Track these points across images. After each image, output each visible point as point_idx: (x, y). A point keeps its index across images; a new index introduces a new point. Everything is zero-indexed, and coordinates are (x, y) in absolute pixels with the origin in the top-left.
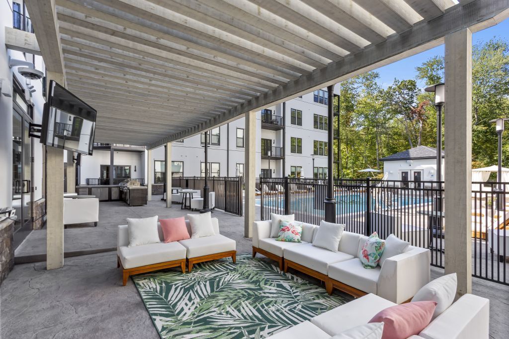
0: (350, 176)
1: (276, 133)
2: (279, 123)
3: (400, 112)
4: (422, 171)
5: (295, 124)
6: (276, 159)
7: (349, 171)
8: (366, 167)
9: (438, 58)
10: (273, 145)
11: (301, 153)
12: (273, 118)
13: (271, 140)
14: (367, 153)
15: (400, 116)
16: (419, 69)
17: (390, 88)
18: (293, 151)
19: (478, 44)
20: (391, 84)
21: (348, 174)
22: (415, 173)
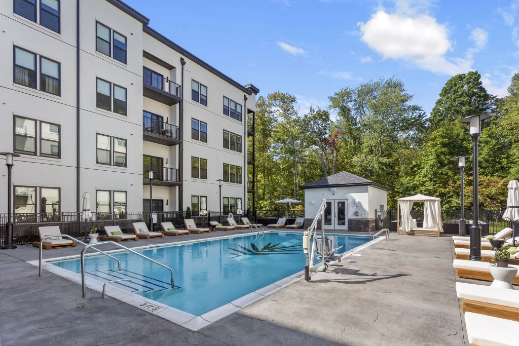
0: (267, 208)
1: (170, 150)
2: (174, 136)
3: (315, 143)
4: (346, 201)
5: (198, 140)
6: (170, 185)
7: (265, 203)
8: (283, 198)
9: (348, 90)
10: (165, 165)
11: (206, 179)
12: (165, 127)
13: (162, 159)
14: (284, 184)
15: (315, 147)
16: (332, 99)
17: (306, 116)
18: (194, 175)
19: (380, 81)
20: (307, 112)
21: (265, 206)
22: (339, 203)
